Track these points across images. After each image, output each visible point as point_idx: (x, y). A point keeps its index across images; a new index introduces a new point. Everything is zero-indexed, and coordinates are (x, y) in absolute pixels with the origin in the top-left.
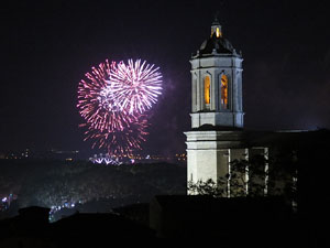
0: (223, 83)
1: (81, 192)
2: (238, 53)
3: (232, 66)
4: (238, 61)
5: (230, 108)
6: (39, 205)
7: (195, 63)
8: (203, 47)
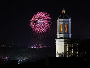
0: (66, 26)
1: (27, 56)
2: (70, 18)
3: (68, 21)
4: (70, 20)
5: (67, 33)
6: (15, 59)
7: (58, 20)
8: (60, 16)
